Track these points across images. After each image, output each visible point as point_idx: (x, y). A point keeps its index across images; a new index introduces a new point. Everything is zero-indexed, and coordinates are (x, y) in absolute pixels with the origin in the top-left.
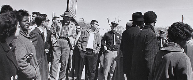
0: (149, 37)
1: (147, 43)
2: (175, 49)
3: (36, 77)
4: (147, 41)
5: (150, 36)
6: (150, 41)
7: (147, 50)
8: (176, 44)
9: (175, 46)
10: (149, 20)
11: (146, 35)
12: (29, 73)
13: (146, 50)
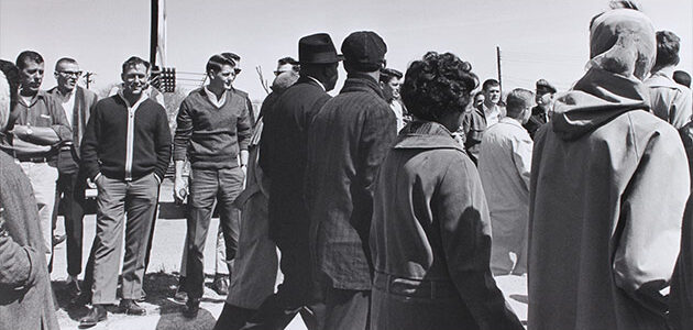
0: (376, 119)
1: (373, 141)
2: (433, 140)
3: (30, 279)
4: (371, 133)
5: (377, 113)
6: (381, 132)
7: (375, 164)
8: (435, 126)
9: (431, 131)
10: (366, 61)
11: (363, 112)
12: (9, 267)
13: (370, 164)
